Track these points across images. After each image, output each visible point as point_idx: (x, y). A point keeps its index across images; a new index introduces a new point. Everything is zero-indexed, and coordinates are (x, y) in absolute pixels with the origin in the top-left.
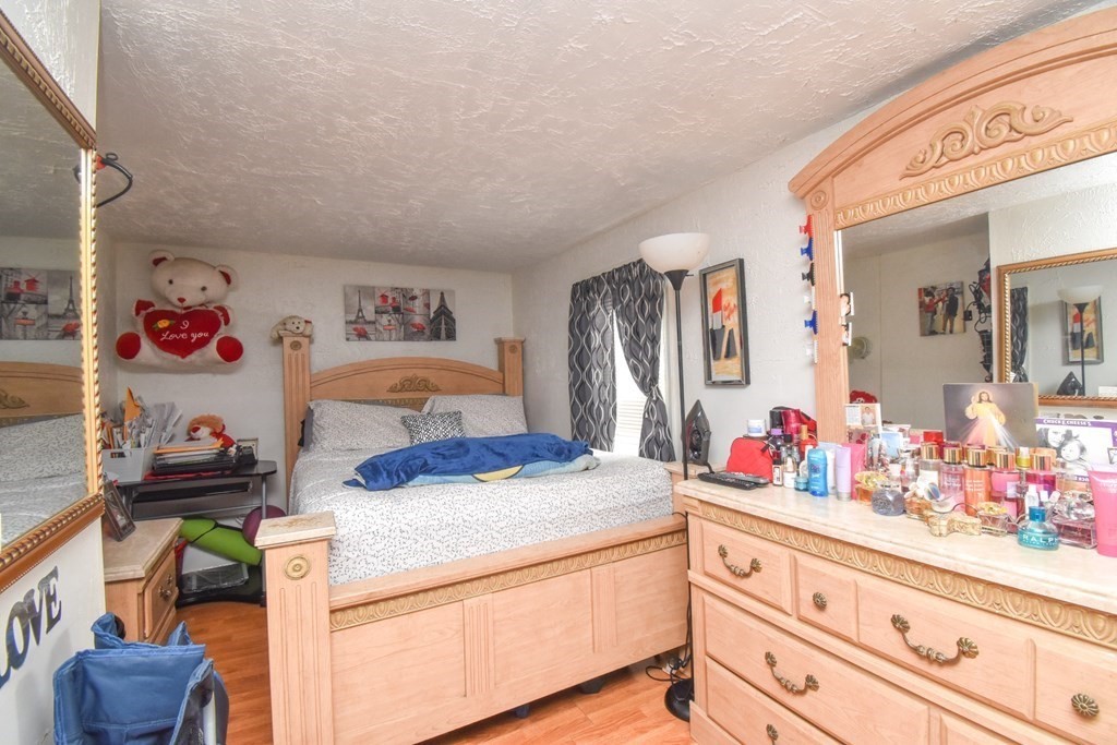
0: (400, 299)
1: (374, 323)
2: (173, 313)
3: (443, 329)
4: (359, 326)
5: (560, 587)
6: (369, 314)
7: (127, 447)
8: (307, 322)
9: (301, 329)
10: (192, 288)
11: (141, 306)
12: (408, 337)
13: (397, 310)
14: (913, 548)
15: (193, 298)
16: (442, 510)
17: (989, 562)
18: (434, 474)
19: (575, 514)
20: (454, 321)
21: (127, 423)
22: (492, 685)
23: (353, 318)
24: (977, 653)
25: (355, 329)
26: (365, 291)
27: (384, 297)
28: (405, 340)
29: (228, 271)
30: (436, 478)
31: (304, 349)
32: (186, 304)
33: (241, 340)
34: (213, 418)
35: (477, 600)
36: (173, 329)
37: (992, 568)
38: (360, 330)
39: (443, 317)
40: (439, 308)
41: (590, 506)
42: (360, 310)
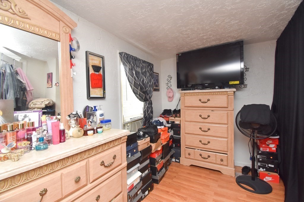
14: (20, 168)
17: (49, 157)
24: (46, 189)
37: (52, 157)
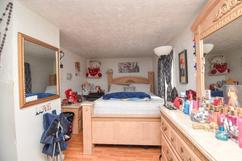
0: (128, 65)
1: (123, 69)
2: (92, 69)
3: (137, 70)
4: (121, 70)
5: (134, 124)
6: (123, 68)
7: (86, 90)
8: (111, 70)
9: (110, 71)
10: (95, 65)
11: (89, 68)
12: (130, 72)
13: (128, 67)
15: (95, 67)
16: (113, 104)
18: (114, 98)
19: (140, 110)
20: (139, 68)
21: (86, 86)
22: (119, 139)
23: (120, 69)
25: (120, 71)
26: (122, 64)
27: (125, 64)
28: (129, 72)
29: (100, 62)
30: (114, 99)
31: (111, 75)
32: (94, 68)
33: (102, 74)
34: (98, 86)
35: (117, 122)
36: (92, 72)
38: (121, 71)
39: (137, 68)
40: (136, 66)
41: (143, 109)
42: (121, 67)
